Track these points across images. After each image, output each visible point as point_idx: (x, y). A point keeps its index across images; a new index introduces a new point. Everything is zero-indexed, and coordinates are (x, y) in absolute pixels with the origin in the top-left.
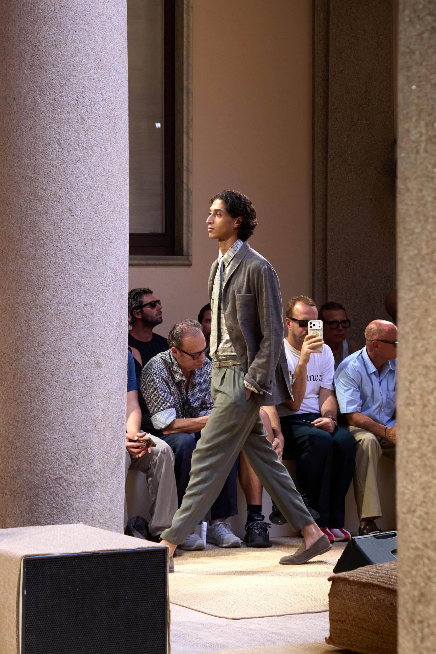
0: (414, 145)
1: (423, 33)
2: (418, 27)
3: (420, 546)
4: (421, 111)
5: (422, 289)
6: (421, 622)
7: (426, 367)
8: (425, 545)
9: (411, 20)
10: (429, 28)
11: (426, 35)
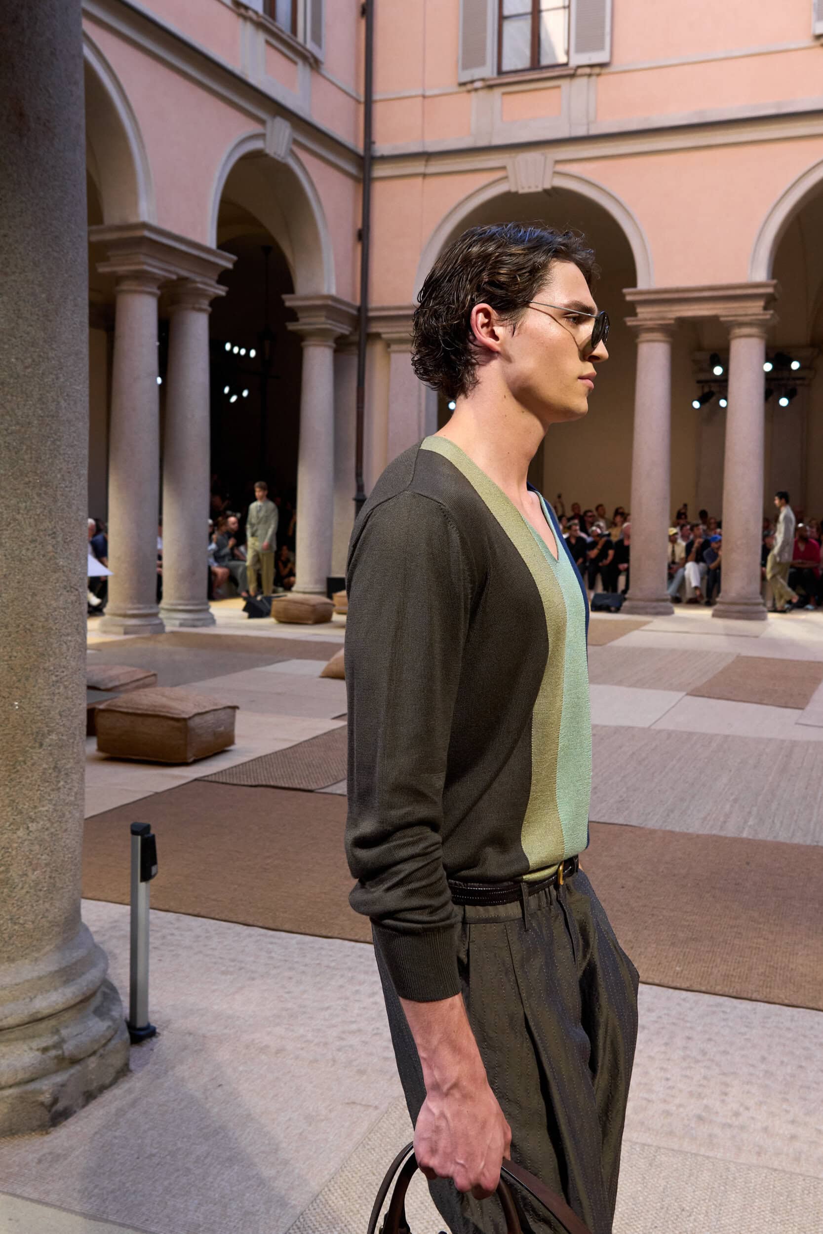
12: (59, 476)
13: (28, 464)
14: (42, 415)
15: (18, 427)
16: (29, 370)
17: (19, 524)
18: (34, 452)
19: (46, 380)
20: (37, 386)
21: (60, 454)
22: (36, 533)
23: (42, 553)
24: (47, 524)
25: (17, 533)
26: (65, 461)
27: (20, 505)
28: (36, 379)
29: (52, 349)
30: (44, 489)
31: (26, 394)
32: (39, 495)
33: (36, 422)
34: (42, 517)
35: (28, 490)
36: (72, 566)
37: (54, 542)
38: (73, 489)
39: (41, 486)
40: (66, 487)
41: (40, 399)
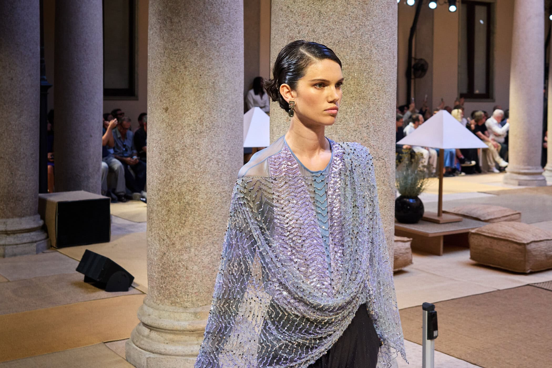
3: (151, 195)
4: (152, 58)
6: (151, 219)
7: (153, 139)
8: (153, 195)
9: (150, 29)
11: (154, 34)
12: (371, 93)
13: (352, 86)
14: (361, 58)
15: (347, 66)
16: (354, 33)
17: (347, 121)
18: (356, 80)
19: (363, 38)
20: (358, 42)
21: (372, 80)
22: (356, 126)
23: (360, 137)
24: (363, 121)
25: (345, 126)
26: (376, 84)
27: (348, 110)
28: (358, 38)
29: (368, 20)
30: (361, 100)
31: (352, 47)
32: (358, 104)
33: (357, 63)
34: (360, 117)
35: (352, 102)
36: (380, 146)
37: (368, 131)
38: (381, 100)
39: (360, 99)
40: (376, 99)
41: (360, 49)
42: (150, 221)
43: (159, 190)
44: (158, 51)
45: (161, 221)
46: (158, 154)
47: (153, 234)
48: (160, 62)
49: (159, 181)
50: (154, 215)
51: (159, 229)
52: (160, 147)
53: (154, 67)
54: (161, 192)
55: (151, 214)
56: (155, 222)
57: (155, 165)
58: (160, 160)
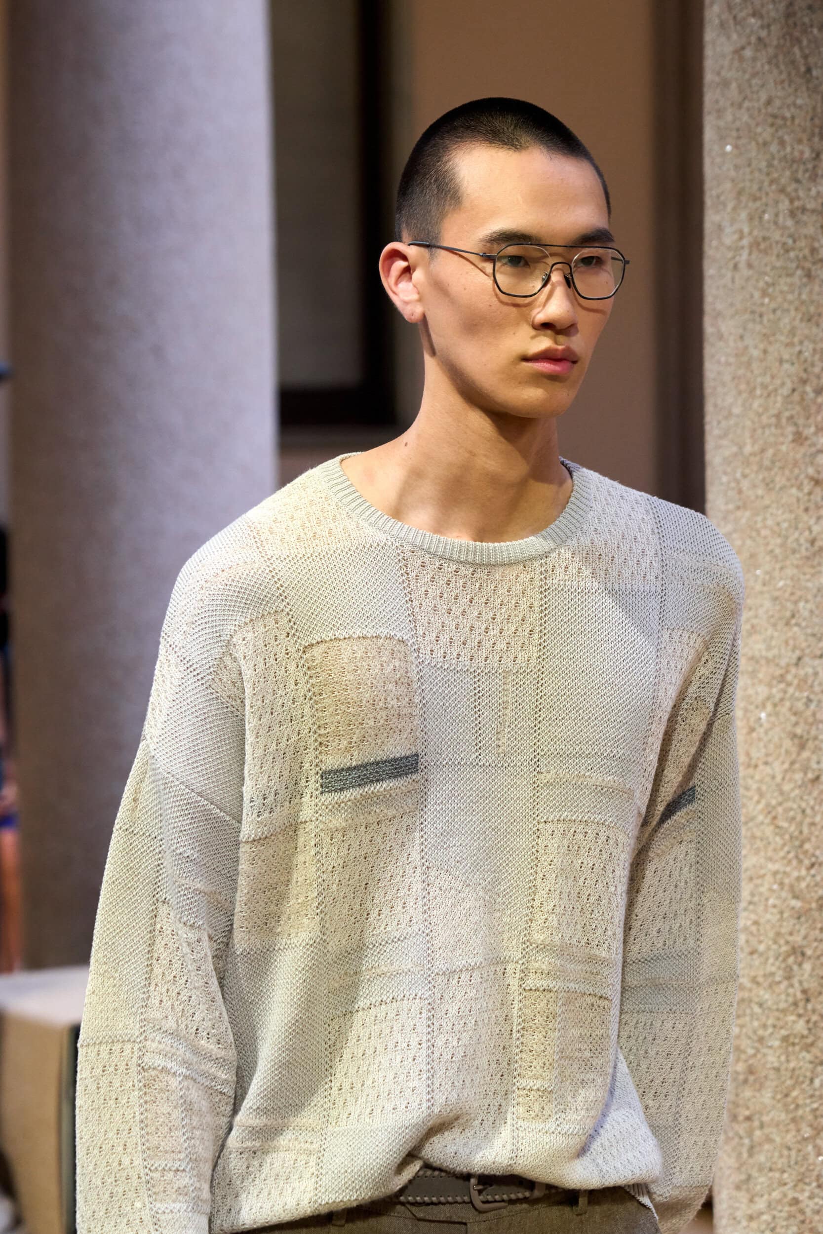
0: (730, 254)
1: (743, 48)
2: (735, 36)
4: (740, 193)
5: (745, 516)
6: (748, 1118)
9: (722, 25)
10: (753, 39)
11: (748, 53)
42: (741, 1129)
43: (798, 952)
44: (774, 148)
45: (807, 1132)
46: (788, 743)
47: (761, 1204)
48: (792, 214)
49: (795, 903)
50: (767, 1096)
51: (801, 1180)
52: (800, 705)
53: (755, 245)
54: (807, 966)
55: (748, 1093)
56: (769, 1140)
57: (769, 810)
58: (798, 776)
